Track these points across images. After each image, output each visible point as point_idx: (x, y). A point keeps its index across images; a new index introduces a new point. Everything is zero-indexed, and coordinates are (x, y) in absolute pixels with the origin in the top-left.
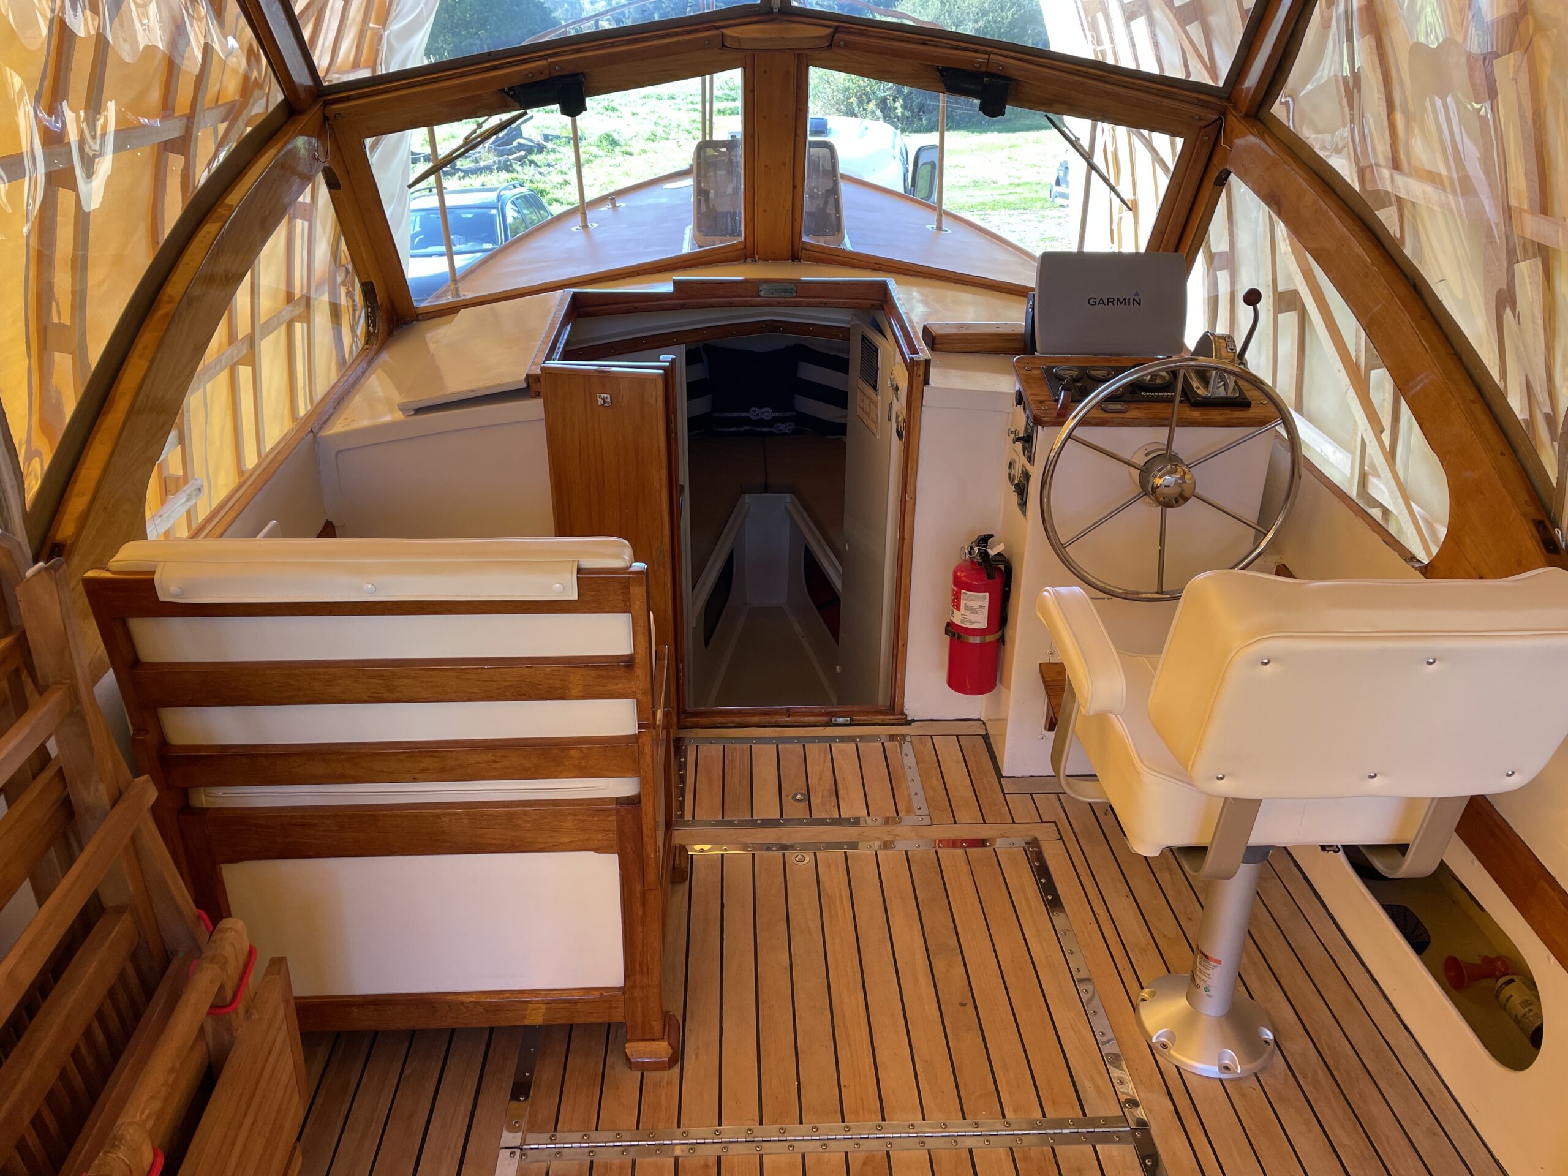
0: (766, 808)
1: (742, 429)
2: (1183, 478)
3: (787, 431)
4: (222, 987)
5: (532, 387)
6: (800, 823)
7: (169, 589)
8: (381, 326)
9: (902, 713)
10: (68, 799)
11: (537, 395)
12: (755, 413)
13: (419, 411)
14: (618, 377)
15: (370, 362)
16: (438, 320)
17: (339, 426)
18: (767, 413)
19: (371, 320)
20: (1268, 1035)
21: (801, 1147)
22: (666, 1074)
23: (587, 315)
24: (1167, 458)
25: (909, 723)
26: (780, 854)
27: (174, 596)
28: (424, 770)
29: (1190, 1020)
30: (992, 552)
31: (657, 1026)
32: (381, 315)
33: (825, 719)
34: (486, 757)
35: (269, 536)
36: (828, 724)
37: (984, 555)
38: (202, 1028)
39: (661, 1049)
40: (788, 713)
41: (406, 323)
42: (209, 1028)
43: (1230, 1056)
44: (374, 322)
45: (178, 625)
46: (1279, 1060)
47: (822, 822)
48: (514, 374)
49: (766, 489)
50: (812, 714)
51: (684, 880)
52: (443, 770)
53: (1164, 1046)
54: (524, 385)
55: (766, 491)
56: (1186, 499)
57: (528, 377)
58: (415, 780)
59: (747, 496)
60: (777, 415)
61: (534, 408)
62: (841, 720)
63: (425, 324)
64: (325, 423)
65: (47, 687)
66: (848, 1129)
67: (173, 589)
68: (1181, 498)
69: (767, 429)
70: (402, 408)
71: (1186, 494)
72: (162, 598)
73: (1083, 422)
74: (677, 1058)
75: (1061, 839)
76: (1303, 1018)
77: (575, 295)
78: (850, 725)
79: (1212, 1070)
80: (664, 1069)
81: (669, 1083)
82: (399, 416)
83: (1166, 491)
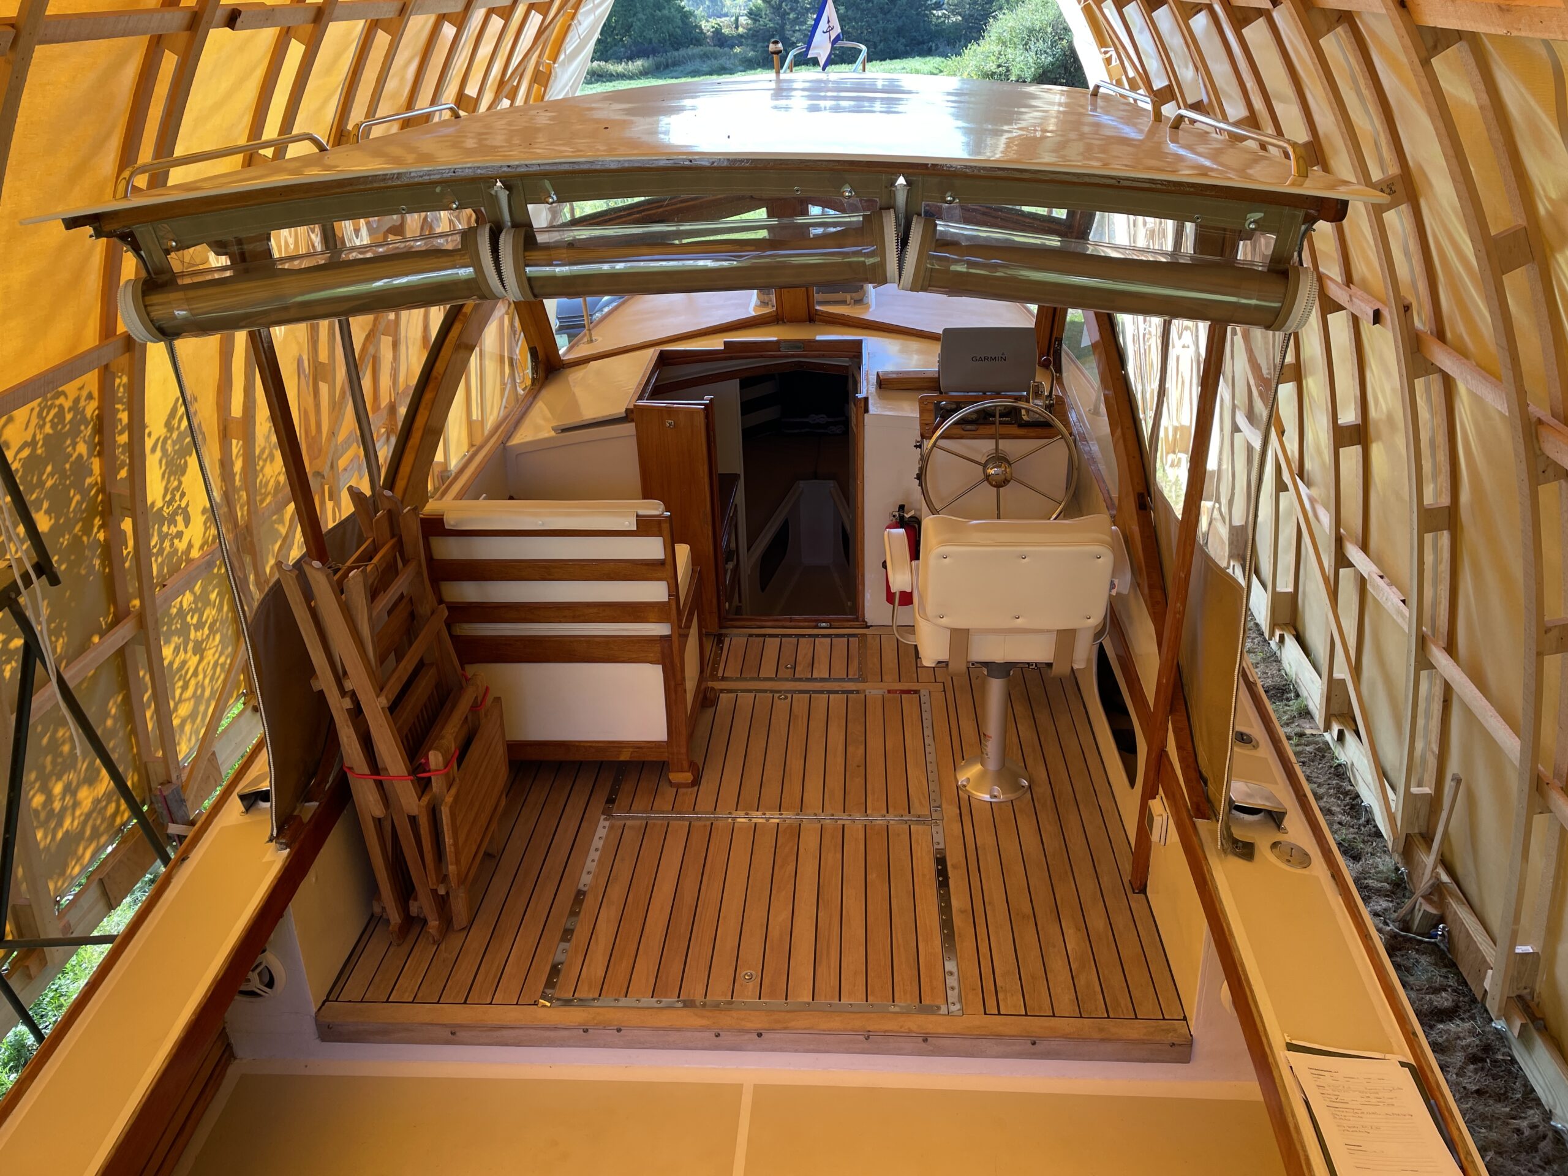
0: (768, 670)
1: (803, 431)
2: (1005, 470)
3: (838, 432)
4: (476, 698)
5: (629, 416)
6: (787, 680)
7: (451, 521)
8: (541, 373)
9: (864, 621)
10: (413, 611)
11: (632, 421)
12: (814, 419)
13: (564, 430)
14: (677, 410)
15: (535, 397)
16: (577, 368)
17: (517, 440)
18: (822, 419)
19: (535, 369)
20: (1025, 783)
21: (754, 820)
22: (690, 790)
23: (669, 364)
24: (999, 458)
25: (868, 627)
26: (771, 695)
27: (454, 526)
28: (565, 617)
29: (983, 775)
30: (907, 516)
31: (686, 765)
32: (541, 367)
33: (814, 624)
34: (595, 610)
35: (485, 499)
36: (817, 627)
37: (902, 518)
38: (466, 717)
39: (687, 777)
40: (791, 620)
41: (556, 370)
42: (469, 718)
43: (997, 790)
44: (536, 372)
45: (452, 541)
46: (1029, 795)
47: (800, 680)
48: (620, 410)
49: (816, 476)
50: (805, 620)
51: (712, 706)
52: (574, 617)
53: (965, 786)
54: (624, 415)
55: (816, 478)
56: (1009, 481)
57: (627, 410)
58: (560, 622)
59: (801, 482)
60: (830, 420)
61: (630, 428)
62: (824, 624)
63: (568, 371)
64: (510, 437)
65: (408, 561)
66: (781, 814)
67: (452, 523)
68: (1006, 482)
69: (822, 431)
70: (554, 429)
71: (1008, 479)
72: (447, 527)
73: (941, 437)
74: (696, 782)
75: (944, 691)
76: (1051, 777)
77: (662, 353)
78: (830, 628)
79: (987, 797)
80: (688, 787)
81: (691, 794)
82: (553, 433)
83: (996, 478)
